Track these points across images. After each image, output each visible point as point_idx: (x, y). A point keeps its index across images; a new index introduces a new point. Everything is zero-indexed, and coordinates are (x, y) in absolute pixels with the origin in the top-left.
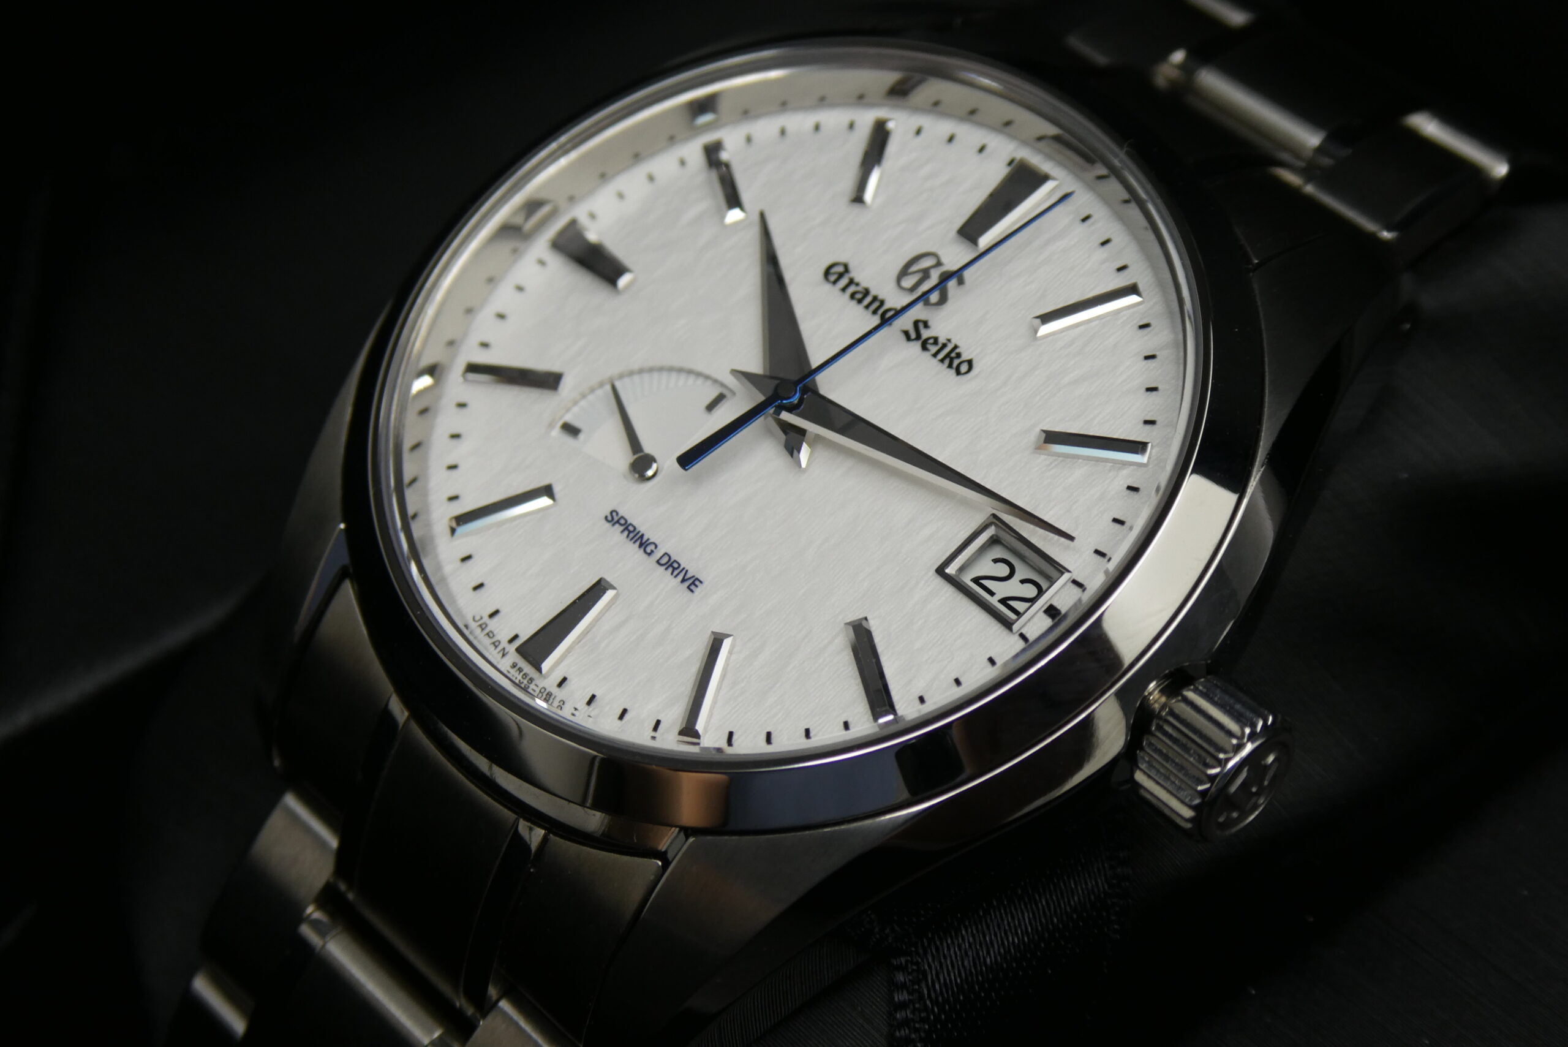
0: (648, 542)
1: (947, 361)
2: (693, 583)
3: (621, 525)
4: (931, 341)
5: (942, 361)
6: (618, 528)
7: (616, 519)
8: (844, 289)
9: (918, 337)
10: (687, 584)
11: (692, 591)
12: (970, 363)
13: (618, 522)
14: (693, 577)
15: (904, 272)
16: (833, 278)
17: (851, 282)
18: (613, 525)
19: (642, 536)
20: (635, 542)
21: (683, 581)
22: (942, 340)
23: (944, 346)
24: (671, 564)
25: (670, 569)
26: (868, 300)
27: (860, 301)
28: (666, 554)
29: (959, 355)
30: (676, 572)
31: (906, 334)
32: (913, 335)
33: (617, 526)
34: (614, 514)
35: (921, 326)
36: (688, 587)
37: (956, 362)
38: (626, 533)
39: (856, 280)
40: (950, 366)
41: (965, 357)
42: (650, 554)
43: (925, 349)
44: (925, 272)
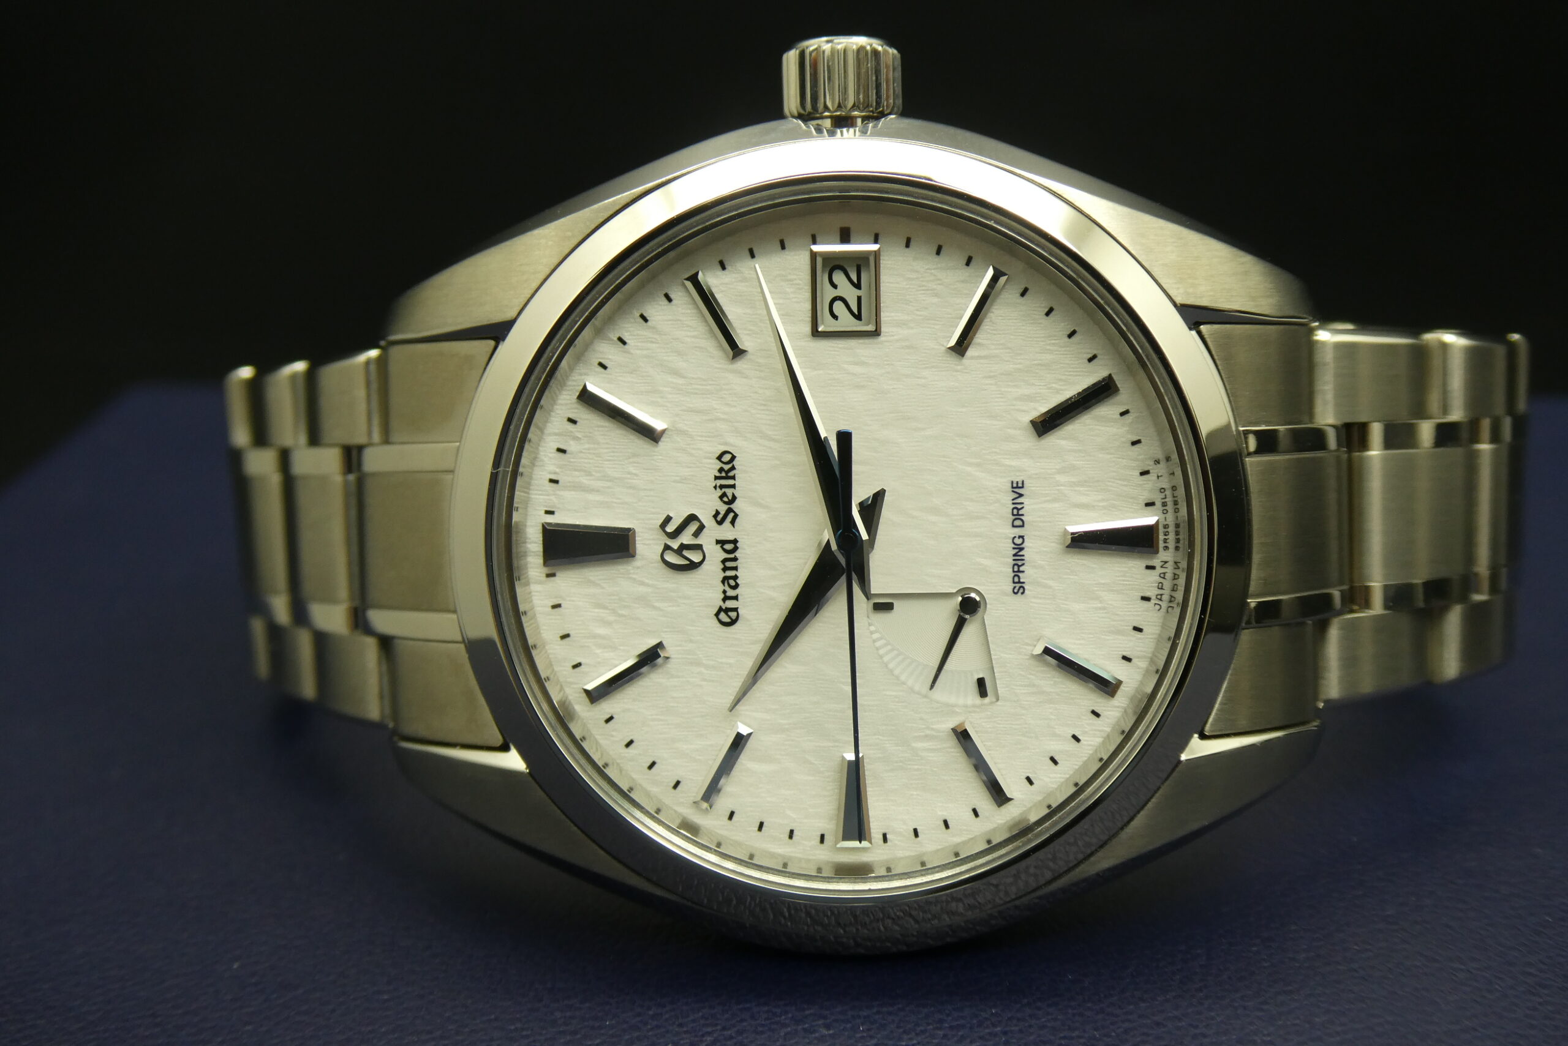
0: (1015, 547)
1: (731, 474)
2: (1017, 487)
3: (1019, 577)
5: (733, 478)
6: (1023, 577)
8: (736, 598)
9: (730, 510)
10: (1021, 491)
11: (1023, 482)
12: (719, 458)
13: (1019, 582)
14: (1013, 491)
17: (726, 598)
18: (1023, 583)
19: (1014, 555)
20: (1023, 556)
21: (1021, 495)
22: (719, 492)
23: (722, 487)
24: (1017, 517)
25: (1020, 512)
26: (729, 573)
27: (735, 578)
28: (1013, 526)
29: (721, 470)
30: (1019, 506)
31: (733, 522)
32: (731, 515)
33: (1021, 580)
34: (1016, 591)
36: (1022, 487)
37: (726, 467)
38: (1021, 569)
39: (722, 596)
40: (733, 468)
41: (719, 465)
42: (1021, 537)
43: (734, 498)
44: (679, 551)
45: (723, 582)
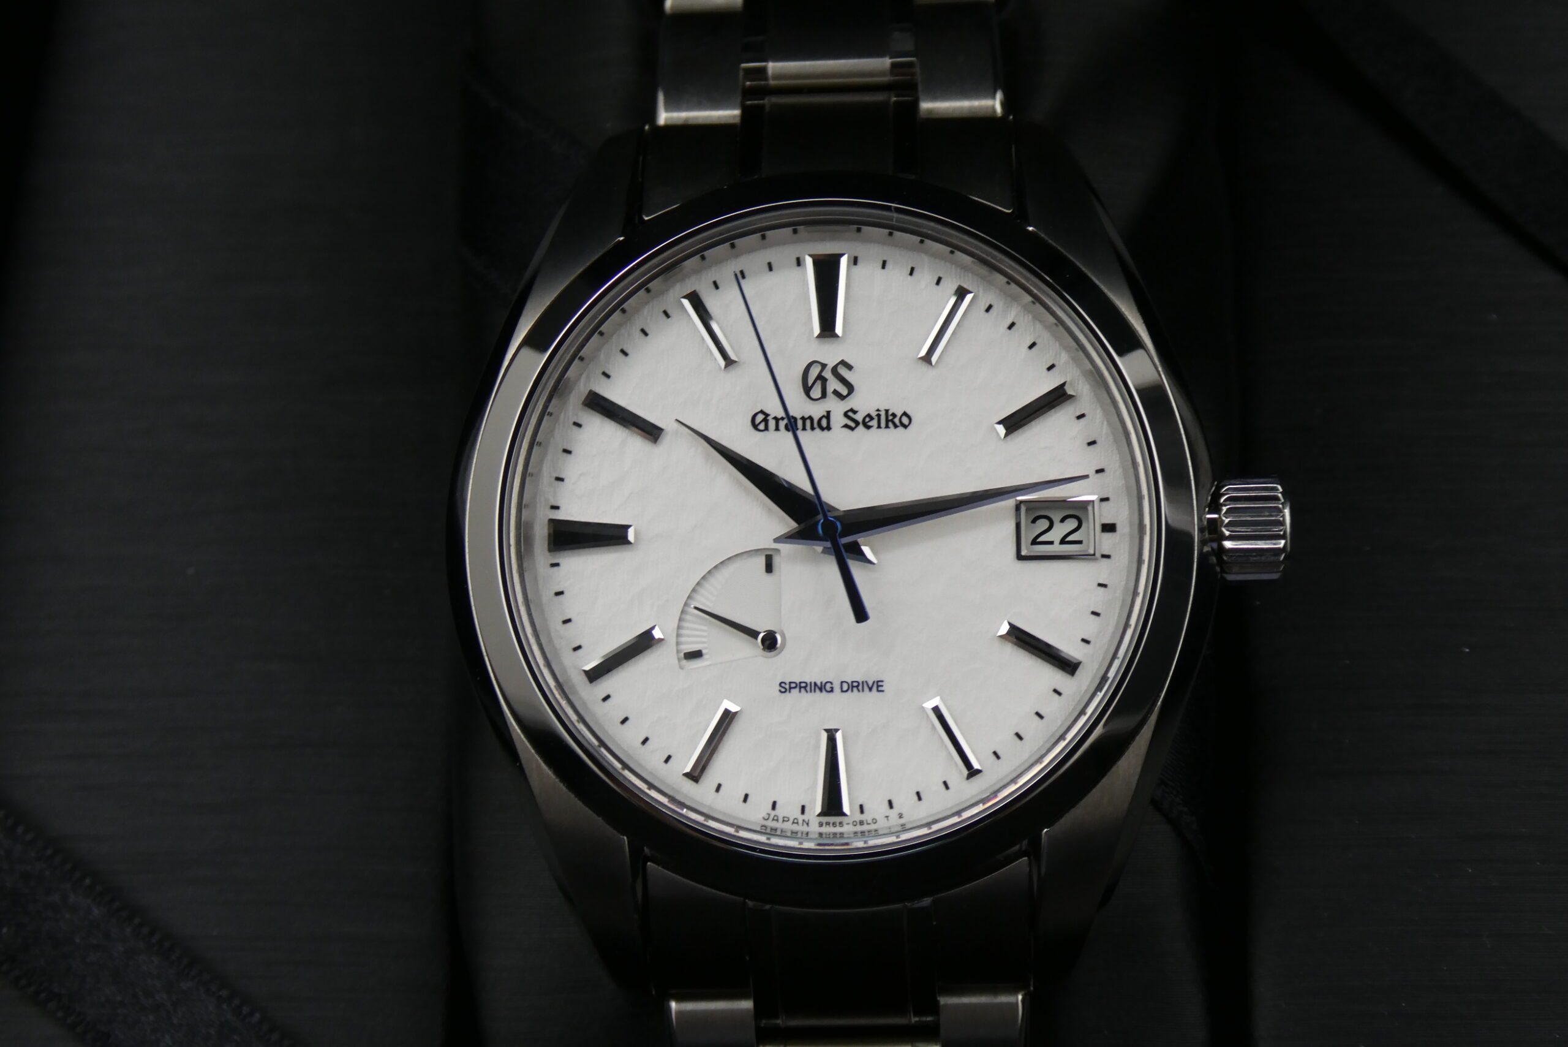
0: (823, 684)
1: (890, 424)
2: (878, 686)
3: (795, 687)
4: (867, 419)
5: (887, 427)
6: (795, 692)
7: (787, 687)
8: (777, 429)
9: (857, 423)
10: (874, 689)
11: (883, 691)
12: (905, 414)
13: (791, 688)
14: (874, 682)
15: (807, 390)
17: (778, 420)
18: (790, 692)
19: (815, 684)
20: (815, 691)
21: (870, 689)
22: (874, 414)
23: (879, 416)
24: (851, 687)
25: (855, 689)
29: (894, 415)
30: (860, 688)
31: (846, 426)
32: (853, 425)
33: (792, 690)
34: (783, 685)
35: (850, 414)
37: (897, 420)
38: (803, 690)
39: (779, 417)
40: (896, 426)
42: (832, 690)
43: (868, 427)
44: (821, 378)
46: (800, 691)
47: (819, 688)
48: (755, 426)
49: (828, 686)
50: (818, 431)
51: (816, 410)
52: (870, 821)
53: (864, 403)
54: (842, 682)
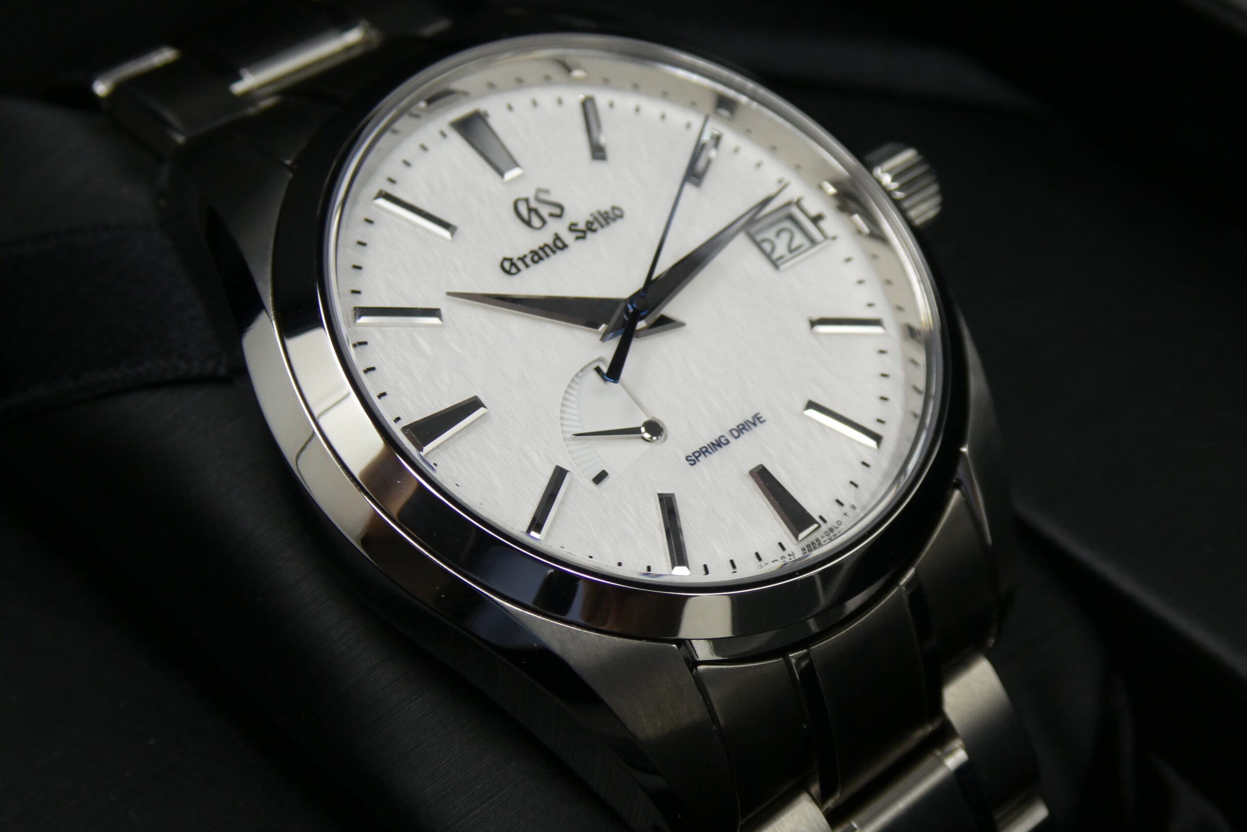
0: (719, 441)
1: (609, 221)
2: (758, 419)
3: (700, 455)
4: (589, 225)
5: (608, 223)
6: (702, 458)
7: (693, 458)
8: (527, 266)
9: (584, 232)
10: (757, 422)
11: (764, 421)
12: (614, 208)
13: (697, 457)
14: (753, 418)
15: (528, 223)
16: (514, 270)
17: (522, 259)
18: (699, 461)
19: (713, 444)
20: (716, 450)
21: (755, 424)
22: (591, 219)
23: (596, 218)
24: (739, 430)
25: (744, 431)
26: (541, 253)
27: (541, 258)
29: (606, 213)
30: (747, 427)
31: (578, 238)
32: (581, 235)
33: (700, 458)
34: (689, 458)
35: (573, 227)
37: (611, 216)
39: (521, 255)
40: (614, 220)
41: (609, 210)
42: (728, 442)
43: (594, 231)
44: (530, 210)
45: (531, 252)
46: (706, 456)
47: (716, 445)
48: (508, 272)
49: (723, 440)
50: (559, 253)
51: (545, 237)
52: (836, 525)
53: (579, 213)
54: (731, 431)
